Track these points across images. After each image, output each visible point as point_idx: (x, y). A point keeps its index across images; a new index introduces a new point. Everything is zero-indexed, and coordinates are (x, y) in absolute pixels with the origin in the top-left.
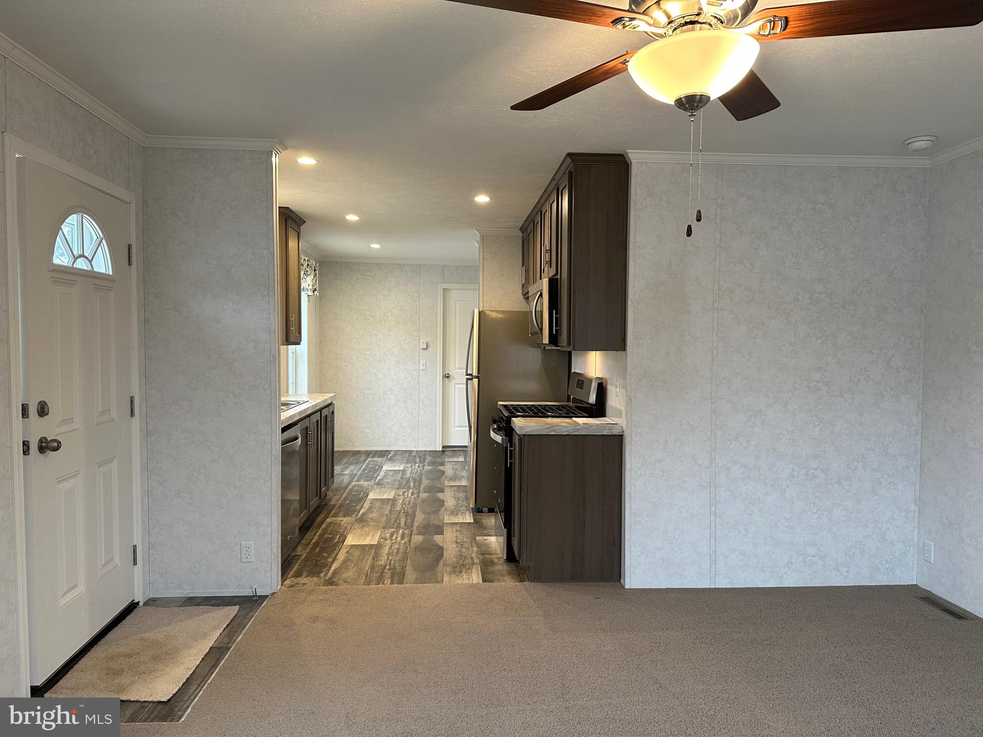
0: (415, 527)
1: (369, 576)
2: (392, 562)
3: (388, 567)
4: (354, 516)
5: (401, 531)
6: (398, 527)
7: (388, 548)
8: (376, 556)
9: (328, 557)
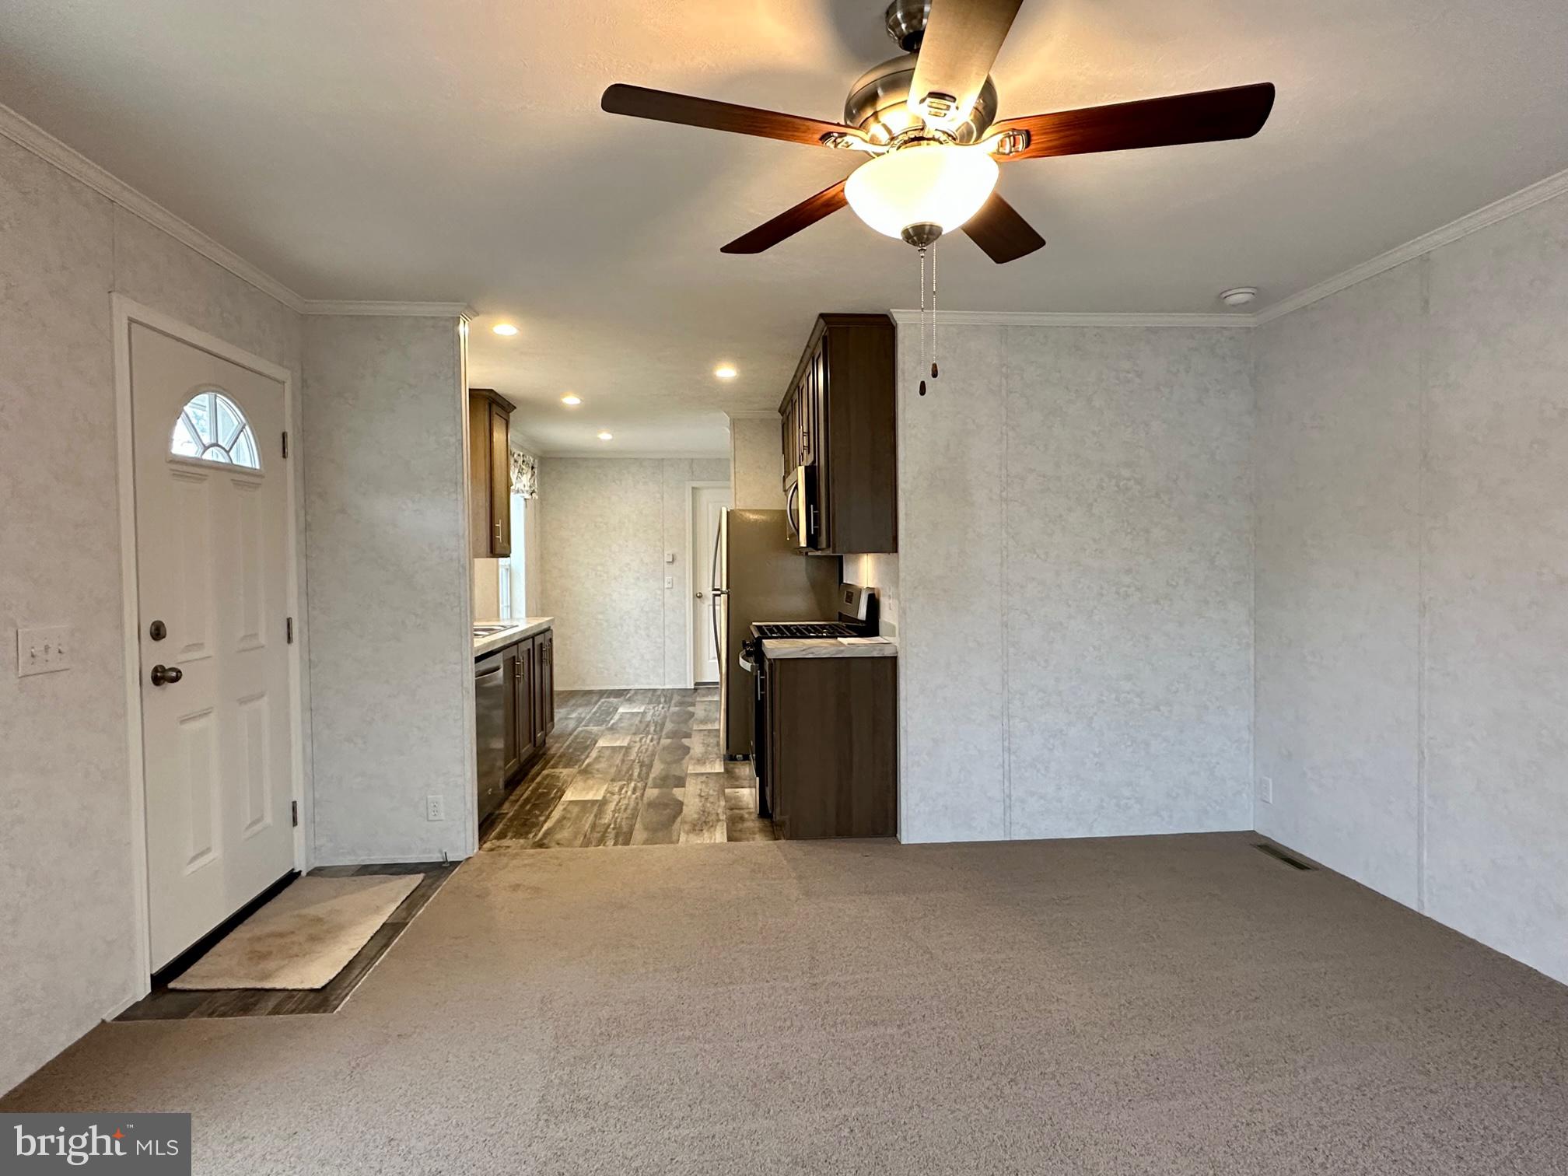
0: (650, 779)
1: (588, 836)
2: (618, 820)
3: (612, 826)
4: (577, 767)
5: (632, 785)
6: (630, 779)
7: (615, 803)
8: (599, 814)
9: (540, 815)
